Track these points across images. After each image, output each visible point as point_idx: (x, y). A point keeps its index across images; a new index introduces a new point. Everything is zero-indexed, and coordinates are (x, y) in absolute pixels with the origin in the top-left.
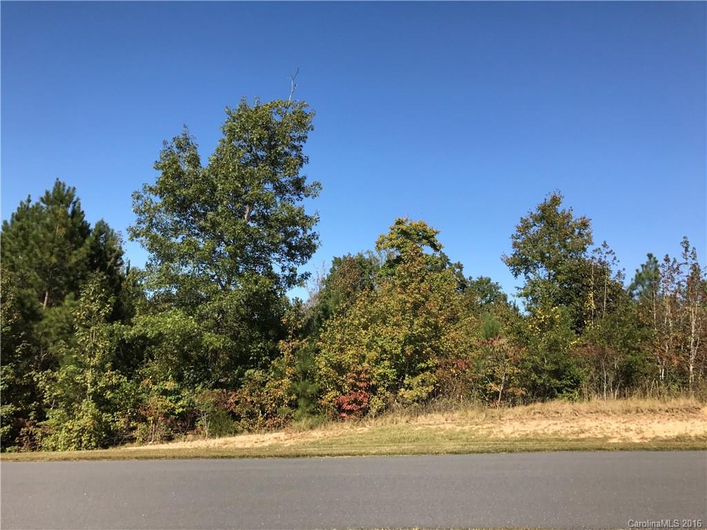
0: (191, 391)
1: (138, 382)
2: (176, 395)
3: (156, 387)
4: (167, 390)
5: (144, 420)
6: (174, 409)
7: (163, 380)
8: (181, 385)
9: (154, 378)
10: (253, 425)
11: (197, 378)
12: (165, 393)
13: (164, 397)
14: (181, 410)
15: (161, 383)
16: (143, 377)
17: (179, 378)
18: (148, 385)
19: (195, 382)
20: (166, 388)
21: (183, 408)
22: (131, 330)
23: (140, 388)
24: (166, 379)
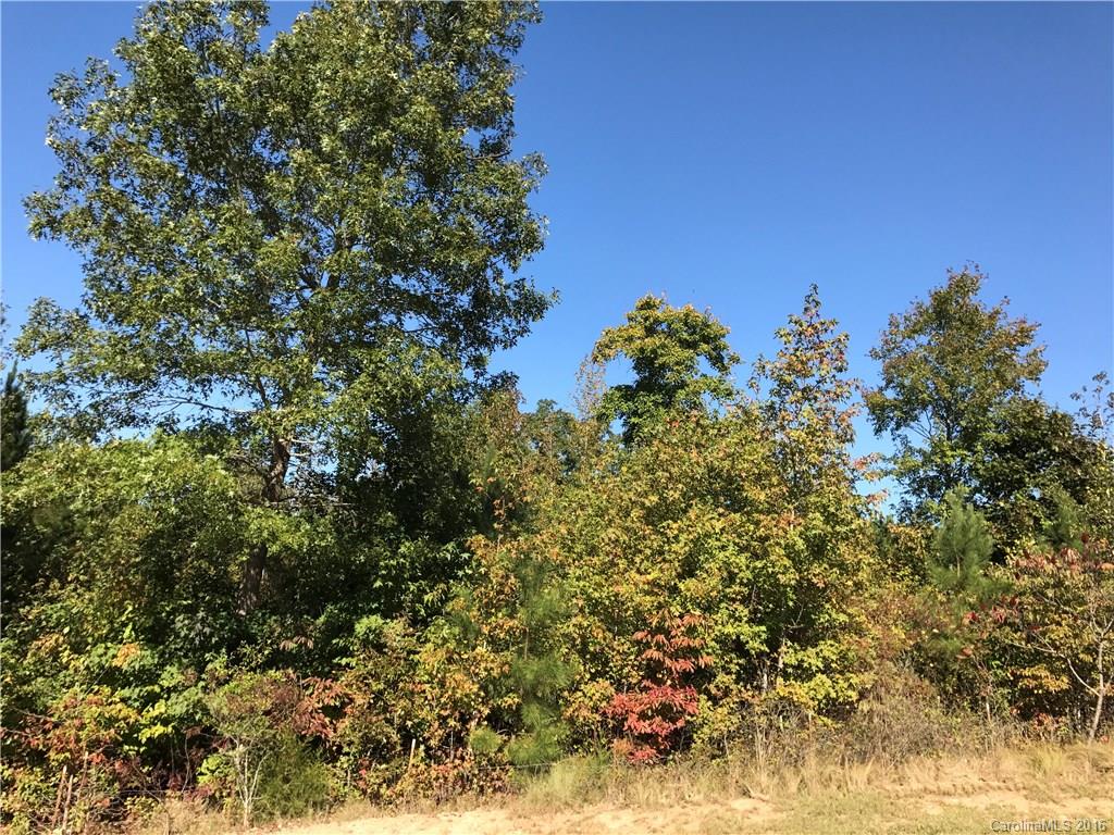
0: (190, 671)
1: (23, 642)
2: (144, 684)
3: (81, 662)
4: (118, 669)
5: (39, 758)
6: (135, 728)
7: (104, 639)
8: (162, 655)
9: (78, 633)
10: (391, 781)
11: (212, 635)
12: (111, 677)
13: (107, 690)
14: (159, 730)
15: (100, 649)
16: (40, 629)
17: (155, 635)
18: (55, 653)
19: (205, 646)
20: (116, 663)
21: (165, 723)
22: (17, 485)
23: (29, 659)
24: (114, 636)
